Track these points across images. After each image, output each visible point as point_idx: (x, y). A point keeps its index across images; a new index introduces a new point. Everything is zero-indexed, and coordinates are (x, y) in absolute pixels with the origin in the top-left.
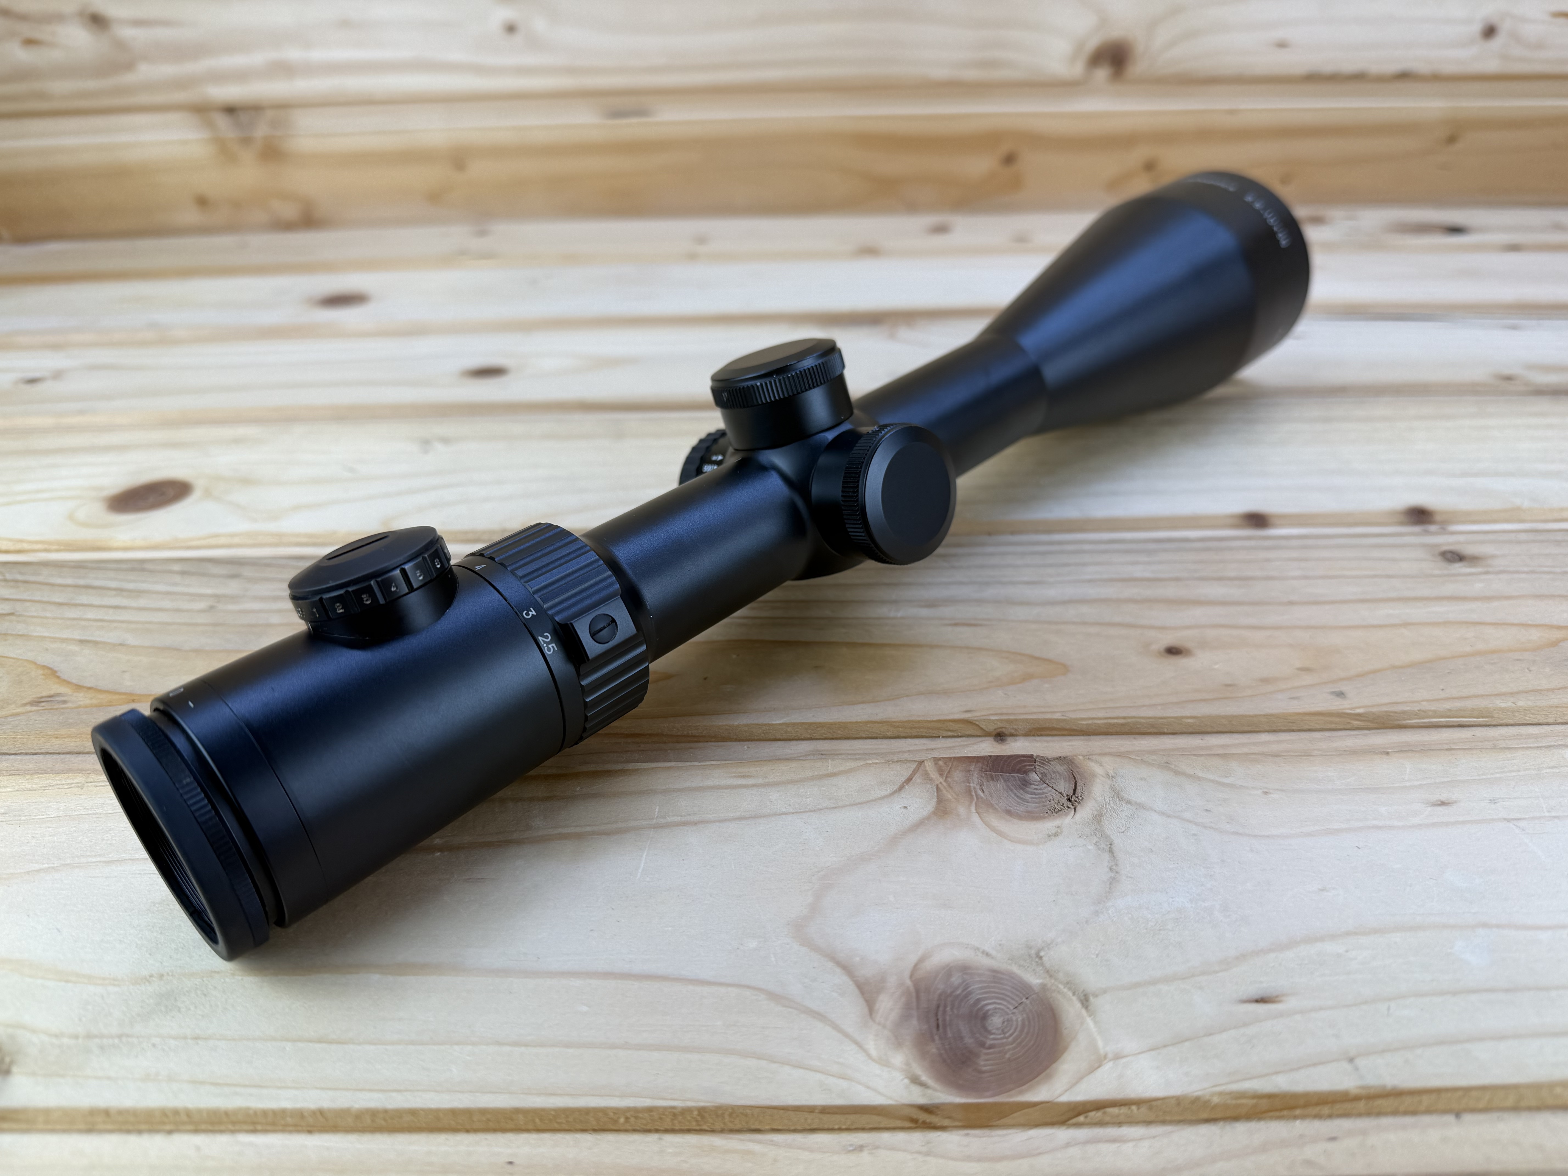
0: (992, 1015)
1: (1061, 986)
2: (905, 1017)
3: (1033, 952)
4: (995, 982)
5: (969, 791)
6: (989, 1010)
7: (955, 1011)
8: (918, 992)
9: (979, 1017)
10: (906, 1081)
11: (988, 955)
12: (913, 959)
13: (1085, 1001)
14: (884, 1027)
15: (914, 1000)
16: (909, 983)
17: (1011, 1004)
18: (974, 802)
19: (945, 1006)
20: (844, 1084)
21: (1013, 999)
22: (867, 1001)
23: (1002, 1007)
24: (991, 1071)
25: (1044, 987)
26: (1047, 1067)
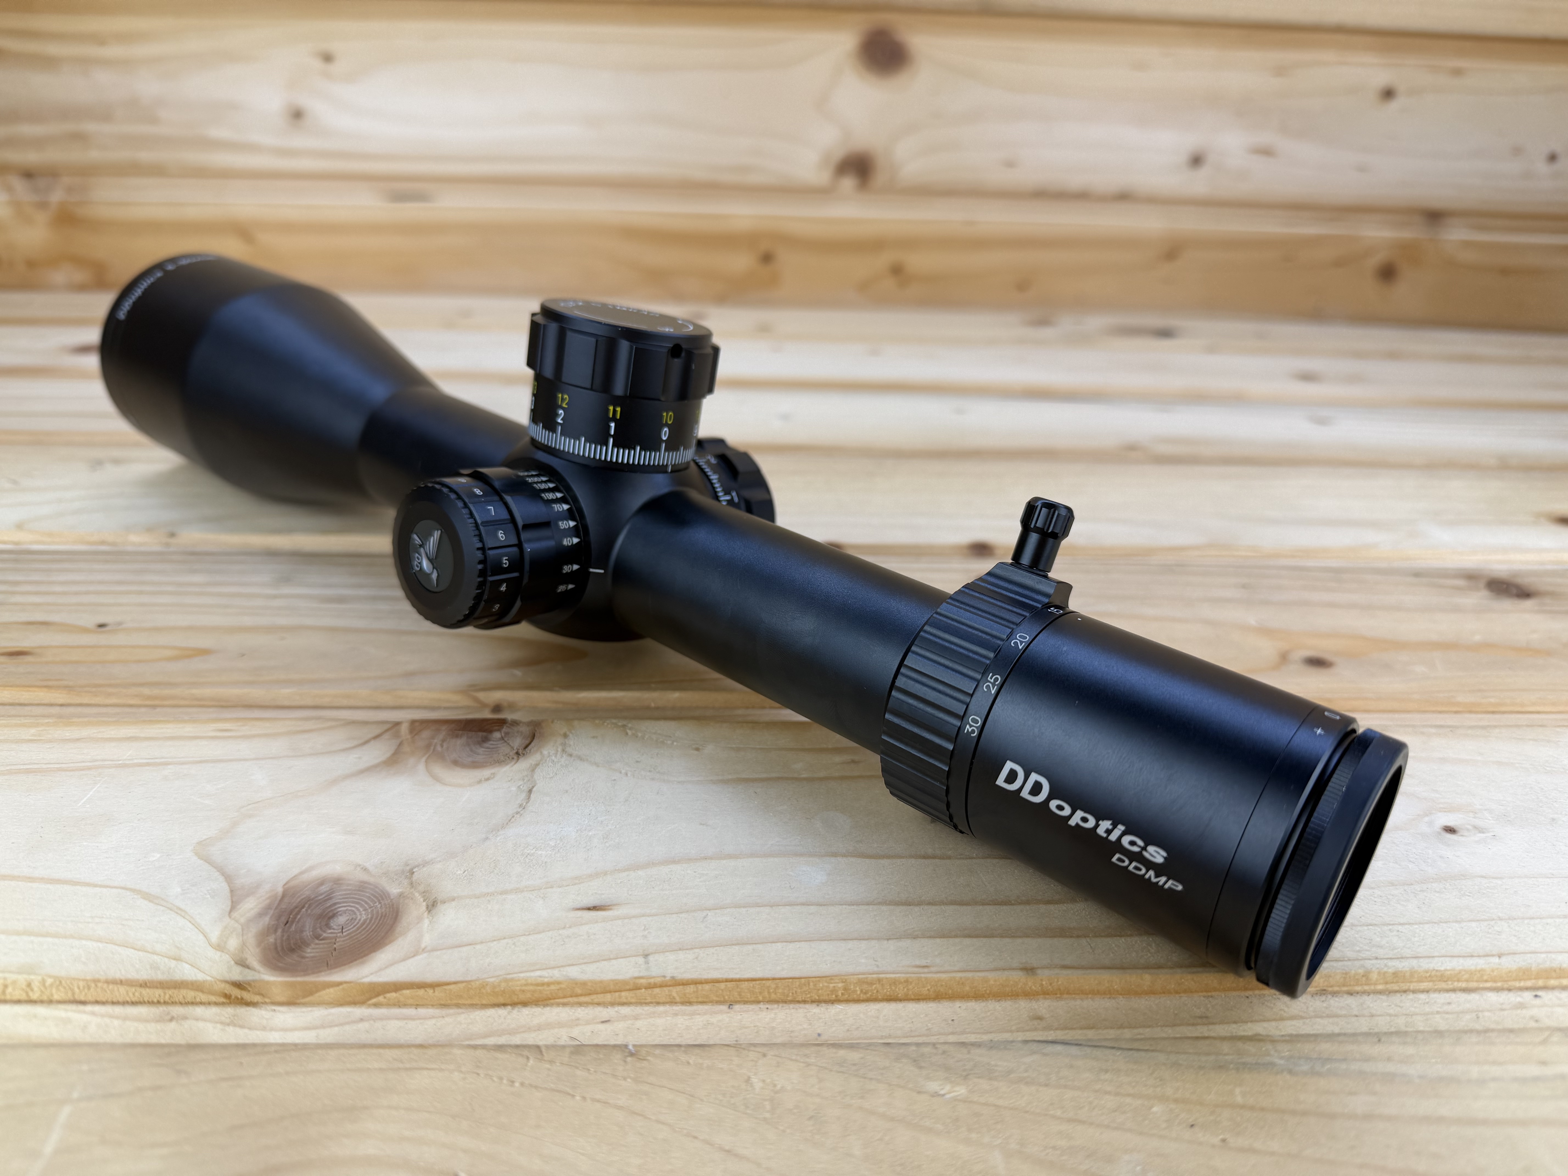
0: (341, 915)
1: (417, 894)
2: (261, 915)
3: (408, 868)
4: (359, 890)
5: (428, 747)
6: (340, 911)
7: (309, 911)
8: (284, 896)
9: (327, 917)
10: (233, 962)
11: (365, 870)
12: (296, 871)
13: (432, 906)
14: (237, 921)
15: (277, 902)
16: (280, 890)
17: (362, 906)
18: (427, 756)
19: (303, 907)
20: (173, 963)
21: (366, 903)
22: (232, 902)
23: (353, 909)
24: (312, 957)
25: (401, 895)
26: (366, 955)
